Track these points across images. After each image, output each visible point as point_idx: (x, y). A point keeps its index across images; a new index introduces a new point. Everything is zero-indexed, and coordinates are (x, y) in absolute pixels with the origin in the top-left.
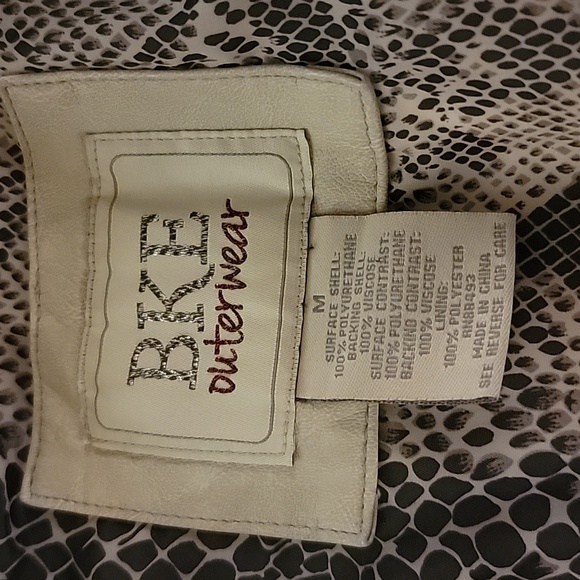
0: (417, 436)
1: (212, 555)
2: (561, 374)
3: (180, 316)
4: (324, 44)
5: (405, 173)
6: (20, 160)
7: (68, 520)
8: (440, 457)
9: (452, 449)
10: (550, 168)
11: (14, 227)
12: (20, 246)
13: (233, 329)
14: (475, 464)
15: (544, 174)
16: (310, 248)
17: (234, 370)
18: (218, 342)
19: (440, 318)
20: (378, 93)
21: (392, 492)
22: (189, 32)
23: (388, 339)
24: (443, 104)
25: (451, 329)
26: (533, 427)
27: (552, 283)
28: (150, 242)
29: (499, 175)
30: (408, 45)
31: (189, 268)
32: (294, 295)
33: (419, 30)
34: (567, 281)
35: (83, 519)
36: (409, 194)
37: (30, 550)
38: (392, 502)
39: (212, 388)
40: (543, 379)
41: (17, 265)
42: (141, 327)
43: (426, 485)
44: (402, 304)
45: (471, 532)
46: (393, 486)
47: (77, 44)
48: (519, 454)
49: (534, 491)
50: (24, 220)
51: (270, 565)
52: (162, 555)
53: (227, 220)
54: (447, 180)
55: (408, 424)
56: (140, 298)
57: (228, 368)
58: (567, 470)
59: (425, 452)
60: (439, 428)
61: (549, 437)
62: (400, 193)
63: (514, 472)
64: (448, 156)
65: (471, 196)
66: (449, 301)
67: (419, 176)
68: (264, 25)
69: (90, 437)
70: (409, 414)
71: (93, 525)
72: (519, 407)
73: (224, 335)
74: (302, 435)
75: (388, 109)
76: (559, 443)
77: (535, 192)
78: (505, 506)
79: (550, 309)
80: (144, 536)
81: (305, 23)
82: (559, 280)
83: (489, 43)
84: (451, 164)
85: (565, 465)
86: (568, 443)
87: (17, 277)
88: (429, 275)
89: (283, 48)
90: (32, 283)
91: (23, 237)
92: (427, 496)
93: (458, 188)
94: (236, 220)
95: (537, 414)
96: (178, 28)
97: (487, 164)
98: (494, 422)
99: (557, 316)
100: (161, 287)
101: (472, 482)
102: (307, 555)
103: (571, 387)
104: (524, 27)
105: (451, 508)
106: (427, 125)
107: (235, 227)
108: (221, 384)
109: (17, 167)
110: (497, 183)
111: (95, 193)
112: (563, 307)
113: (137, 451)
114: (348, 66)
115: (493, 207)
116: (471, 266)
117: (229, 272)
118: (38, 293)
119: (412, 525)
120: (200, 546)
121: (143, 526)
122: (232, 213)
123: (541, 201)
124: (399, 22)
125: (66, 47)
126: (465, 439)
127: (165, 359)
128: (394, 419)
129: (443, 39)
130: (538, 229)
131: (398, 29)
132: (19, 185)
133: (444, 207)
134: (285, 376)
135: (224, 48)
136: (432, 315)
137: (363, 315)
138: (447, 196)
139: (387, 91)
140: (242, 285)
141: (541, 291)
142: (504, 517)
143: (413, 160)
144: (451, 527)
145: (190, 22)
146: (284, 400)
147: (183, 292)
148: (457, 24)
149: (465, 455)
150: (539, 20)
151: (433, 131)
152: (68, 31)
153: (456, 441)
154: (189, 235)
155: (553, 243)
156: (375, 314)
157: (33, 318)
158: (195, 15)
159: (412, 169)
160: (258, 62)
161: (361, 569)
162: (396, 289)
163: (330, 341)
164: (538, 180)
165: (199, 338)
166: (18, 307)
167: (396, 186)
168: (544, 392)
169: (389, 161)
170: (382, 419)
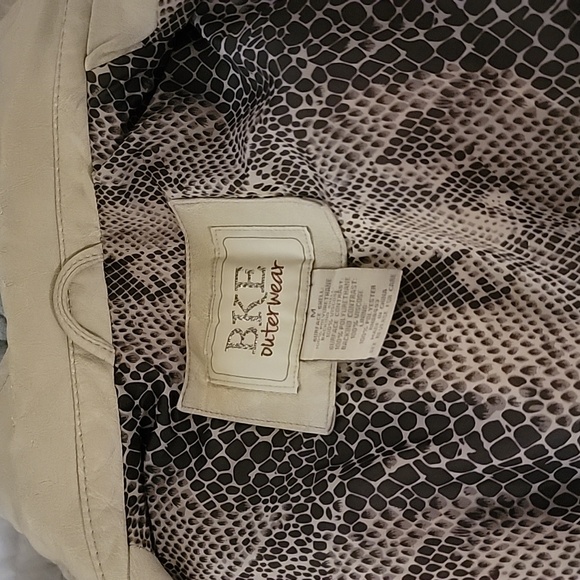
0: (353, 380)
1: (262, 439)
2: (420, 350)
3: (251, 318)
4: (307, 188)
5: (354, 249)
6: (183, 239)
7: (199, 419)
8: (362, 391)
9: (368, 387)
10: (421, 247)
11: (181, 272)
12: (182, 282)
13: (274, 325)
14: (378, 394)
15: (419, 250)
16: (311, 285)
17: (273, 345)
18: (267, 331)
19: (362, 321)
20: (333, 211)
21: (342, 408)
22: (246, 183)
23: (339, 331)
24: (361, 216)
25: (365, 325)
26: (406, 377)
27: (419, 305)
28: (239, 281)
29: (398, 250)
30: (336, 191)
31: (256, 294)
32: (302, 308)
33: (339, 185)
34: (425, 304)
35: (205, 419)
36: (357, 259)
37: (180, 434)
38: (342, 413)
39: (263, 353)
40: (411, 353)
41: (181, 291)
42: (234, 323)
43: (356, 404)
44: (346, 314)
45: (380, 430)
46: (342, 405)
47: (202, 186)
48: (399, 390)
49: (408, 410)
50: (185, 269)
51: (287, 444)
52: (238, 437)
53: (274, 271)
54: (375, 253)
55: (350, 374)
56: (234, 308)
57: (270, 343)
58: (421, 399)
59: (356, 388)
60: (364, 376)
61: (413, 382)
62: (353, 258)
63: (397, 399)
64: (372, 241)
65: (387, 260)
66: (368, 312)
67: (360, 250)
68: (279, 180)
69: (209, 378)
70: (351, 369)
71: (209, 422)
72: (400, 366)
73: (270, 328)
74: (302, 378)
75: (340, 218)
76: (416, 385)
77: (415, 259)
78: (396, 417)
79: (416, 318)
80: (232, 427)
81: (298, 179)
82: (422, 303)
83: (369, 191)
84: (374, 244)
85: (420, 396)
86: (421, 385)
87: (181, 297)
88: (360, 299)
89: (290, 189)
90: (187, 300)
91: (184, 277)
92: (357, 410)
93: (381, 256)
94: (278, 271)
95: (408, 370)
96: (242, 181)
97: (392, 245)
98: (388, 374)
99: (419, 321)
100: (243, 303)
101: (378, 404)
102: (305, 440)
103: (424, 357)
104: (381, 184)
105: (369, 417)
106: (358, 226)
107: (277, 274)
108: (267, 352)
109: (182, 242)
110: (398, 254)
111: (217, 255)
112: (421, 317)
113: (230, 385)
114: (318, 198)
115: (397, 266)
116: (378, 295)
117: (274, 296)
118: (190, 305)
119: (350, 425)
120: (257, 434)
121: (232, 423)
122: (276, 267)
123: (419, 264)
124: (331, 181)
125: (197, 188)
126: (375, 382)
127: (243, 339)
128: (344, 371)
129: (350, 189)
130: (417, 277)
131: (331, 184)
132: (183, 251)
133: (376, 266)
134: (295, 349)
135: (263, 190)
136: (359, 319)
137: (329, 319)
138: (377, 261)
139: (337, 210)
140: (279, 303)
141: (413, 309)
142: (395, 423)
143: (357, 242)
144: (370, 427)
145: (246, 179)
146: (294, 360)
147: (253, 305)
148: (354, 182)
149: (374, 390)
150: (388, 181)
151: (361, 229)
152: (198, 180)
153: (371, 383)
154: (256, 278)
155: (422, 285)
156: (334, 318)
157: (187, 318)
158: (248, 176)
159: (357, 246)
160: (281, 195)
161: (328, 447)
162: (344, 306)
163: (316, 332)
164: (416, 253)
165: (259, 329)
166: (181, 312)
167: (351, 255)
168: (412, 359)
169: (347, 243)
170: (339, 371)
